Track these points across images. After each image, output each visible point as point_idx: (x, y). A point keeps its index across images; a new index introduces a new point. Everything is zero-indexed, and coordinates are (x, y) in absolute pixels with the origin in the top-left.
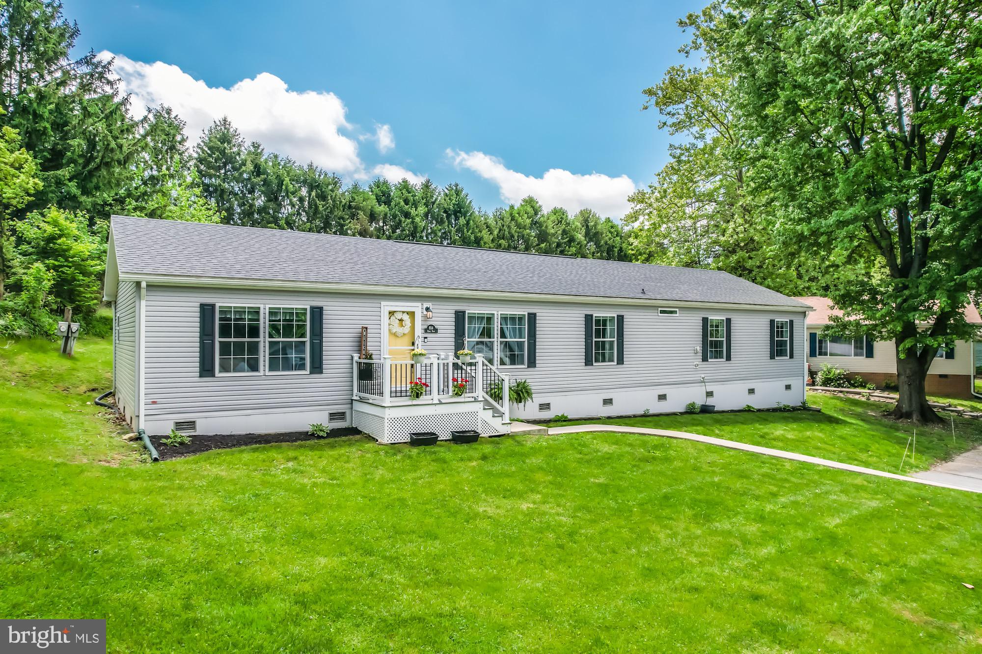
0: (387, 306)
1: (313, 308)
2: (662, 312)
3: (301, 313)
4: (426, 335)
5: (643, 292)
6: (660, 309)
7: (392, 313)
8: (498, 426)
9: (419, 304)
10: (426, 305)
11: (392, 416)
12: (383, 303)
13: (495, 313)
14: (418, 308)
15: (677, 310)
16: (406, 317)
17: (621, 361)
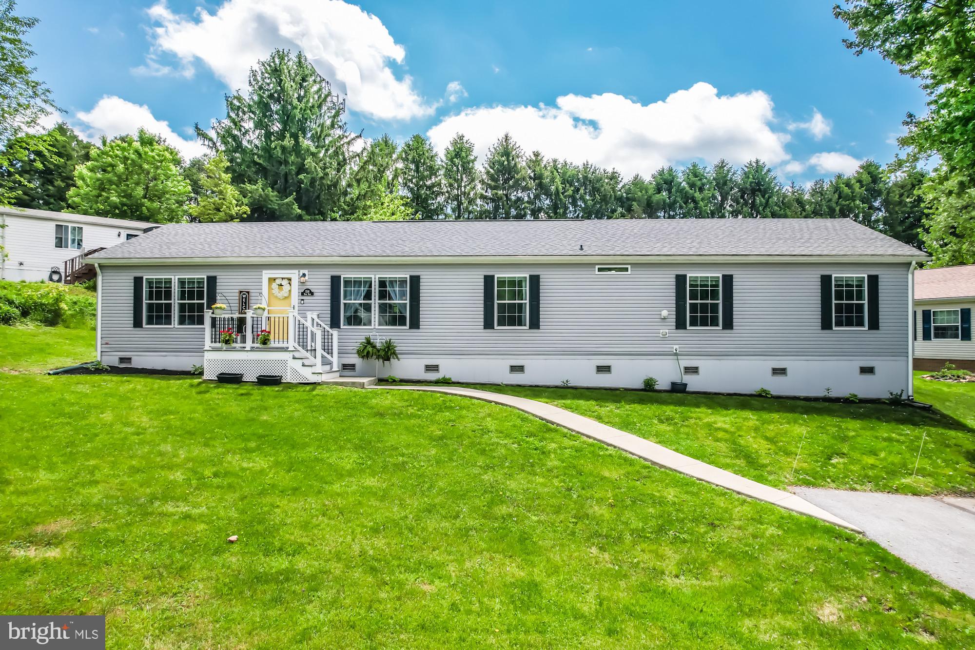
0: (267, 274)
1: (209, 278)
2: (600, 270)
3: (200, 282)
4: (303, 298)
5: (582, 249)
6: (597, 267)
7: (272, 280)
8: (308, 375)
9: (296, 271)
10: (302, 272)
11: (210, 358)
12: (264, 272)
13: (373, 276)
14: (294, 275)
15: (629, 267)
16: (285, 282)
17: (535, 324)
